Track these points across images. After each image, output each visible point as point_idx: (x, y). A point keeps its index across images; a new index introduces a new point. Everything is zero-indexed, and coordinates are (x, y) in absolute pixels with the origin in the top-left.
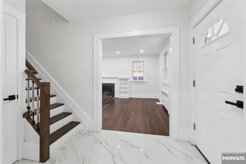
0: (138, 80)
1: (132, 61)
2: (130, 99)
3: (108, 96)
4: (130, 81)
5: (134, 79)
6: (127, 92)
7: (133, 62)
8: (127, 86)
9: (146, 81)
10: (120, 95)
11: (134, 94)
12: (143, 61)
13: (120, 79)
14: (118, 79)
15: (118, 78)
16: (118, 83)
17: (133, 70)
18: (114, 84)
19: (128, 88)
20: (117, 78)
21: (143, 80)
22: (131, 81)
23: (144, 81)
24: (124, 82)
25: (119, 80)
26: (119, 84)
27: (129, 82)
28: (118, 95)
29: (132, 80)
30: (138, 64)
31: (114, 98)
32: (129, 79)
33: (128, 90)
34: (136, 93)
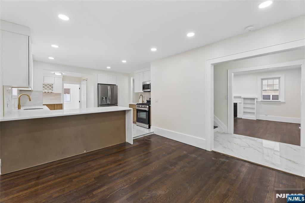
0: (272, 99)
2: (258, 121)
5: (263, 99)
6: (254, 113)
8: (255, 106)
9: (284, 101)
10: (244, 115)
11: (264, 115)
12: (279, 78)
13: (244, 99)
14: (241, 99)
15: (242, 97)
16: (241, 103)
17: (262, 88)
18: (237, 103)
19: (255, 109)
20: (240, 97)
21: (278, 100)
23: (280, 102)
24: (249, 101)
26: (243, 103)
27: (257, 101)
28: (241, 115)
29: (260, 99)
30: (270, 82)
31: (237, 118)
32: (257, 98)
33: (255, 111)
34: (266, 115)
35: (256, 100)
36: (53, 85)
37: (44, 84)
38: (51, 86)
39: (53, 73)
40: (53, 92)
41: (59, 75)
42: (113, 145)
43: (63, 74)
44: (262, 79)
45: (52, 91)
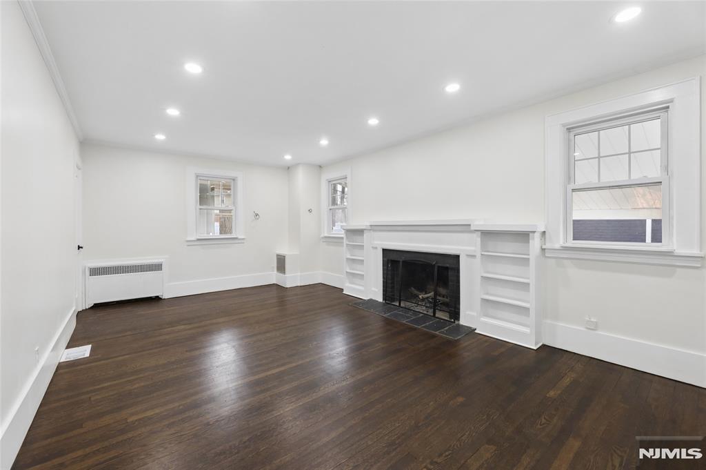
1: (564, 125)
2: (547, 352)
3: (430, 312)
4: (548, 246)
5: (575, 238)
6: (528, 309)
7: (571, 130)
8: (529, 275)
11: (582, 329)
13: (485, 234)
15: (473, 228)
16: (474, 256)
17: (569, 176)
18: (458, 257)
19: (532, 288)
20: (465, 228)
22: (557, 246)
24: (508, 249)
25: (479, 239)
27: (543, 250)
28: (475, 314)
29: (562, 238)
30: (614, 138)
31: (459, 326)
32: (543, 233)
33: (528, 300)
34: (594, 327)
35: (535, 243)
44: (569, 130)
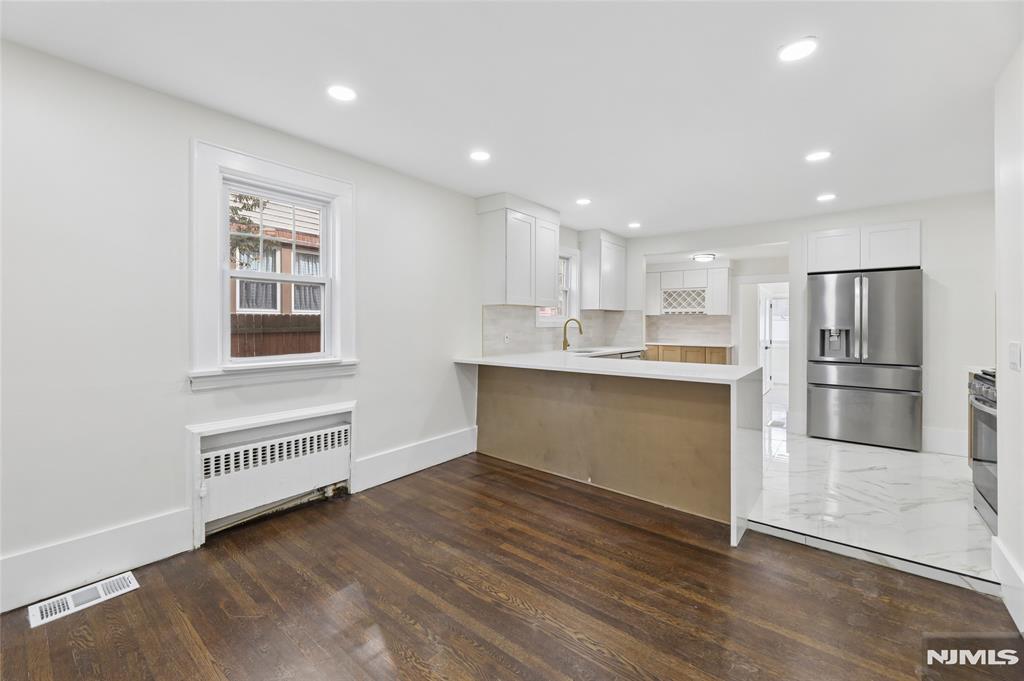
36: (704, 291)
37: (665, 293)
38: (699, 295)
39: (691, 256)
40: (708, 311)
41: (708, 263)
42: (676, 508)
43: (717, 255)
45: (701, 310)
